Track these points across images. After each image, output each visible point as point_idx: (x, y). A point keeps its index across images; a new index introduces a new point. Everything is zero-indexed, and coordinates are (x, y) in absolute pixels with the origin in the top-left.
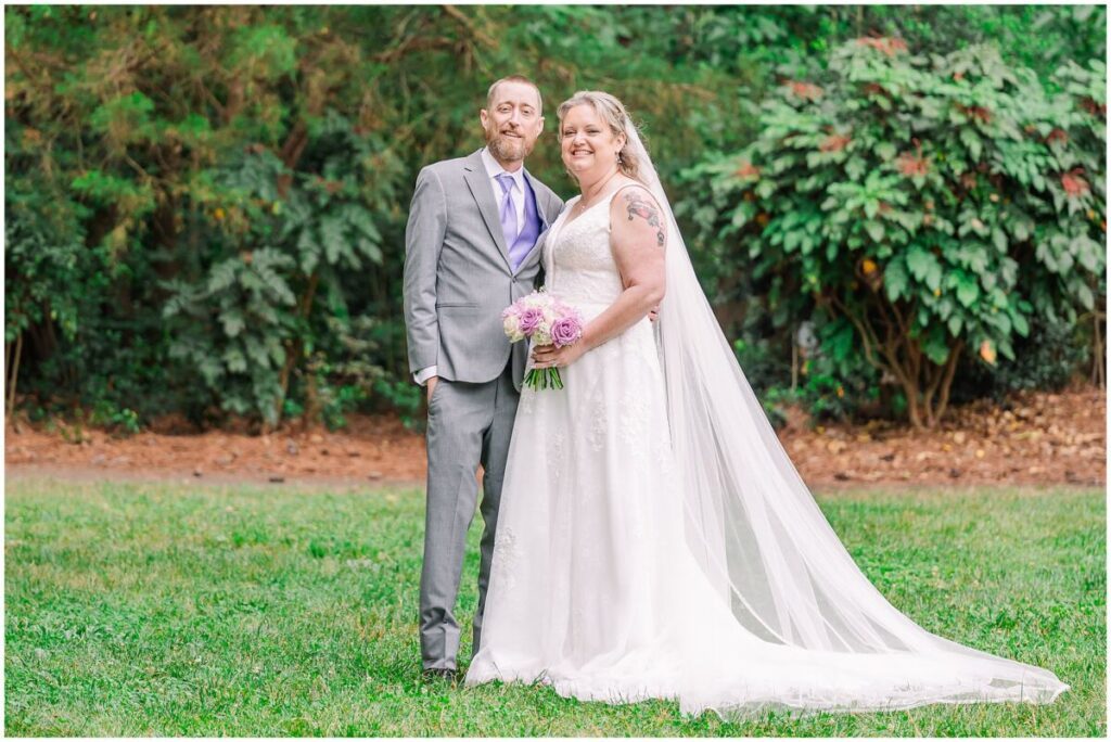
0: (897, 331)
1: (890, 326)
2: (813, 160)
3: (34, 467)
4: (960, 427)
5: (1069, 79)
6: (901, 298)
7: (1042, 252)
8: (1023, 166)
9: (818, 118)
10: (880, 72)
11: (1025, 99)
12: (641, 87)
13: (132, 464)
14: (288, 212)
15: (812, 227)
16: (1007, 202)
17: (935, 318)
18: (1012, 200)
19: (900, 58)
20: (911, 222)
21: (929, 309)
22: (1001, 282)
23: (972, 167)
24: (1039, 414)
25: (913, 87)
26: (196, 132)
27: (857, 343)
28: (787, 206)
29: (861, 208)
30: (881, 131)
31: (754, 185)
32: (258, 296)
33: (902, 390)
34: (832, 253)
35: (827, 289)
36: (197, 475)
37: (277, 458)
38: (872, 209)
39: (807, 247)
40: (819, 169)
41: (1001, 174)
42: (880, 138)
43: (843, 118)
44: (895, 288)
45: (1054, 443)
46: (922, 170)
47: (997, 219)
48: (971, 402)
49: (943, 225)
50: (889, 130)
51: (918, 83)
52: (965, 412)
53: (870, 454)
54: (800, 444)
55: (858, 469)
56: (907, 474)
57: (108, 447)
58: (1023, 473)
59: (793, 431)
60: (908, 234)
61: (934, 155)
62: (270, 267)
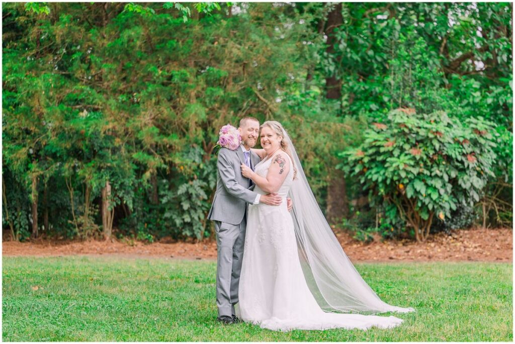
0: (411, 208)
1: (409, 206)
2: (382, 150)
3: (117, 254)
4: (433, 241)
5: (470, 123)
6: (412, 197)
7: (460, 182)
8: (455, 153)
9: (384, 136)
10: (405, 119)
11: (455, 129)
12: (326, 125)
13: (150, 253)
14: (205, 168)
15: (382, 173)
16: (448, 164)
17: (423, 204)
18: (450, 163)
19: (413, 116)
20: (415, 171)
21: (421, 201)
22: (446, 192)
23: (436, 152)
24: (461, 237)
25: (416, 125)
26: (174, 140)
27: (398, 212)
28: (373, 165)
29: (398, 166)
30: (405, 140)
31: (362, 158)
32: (194, 196)
33: (413, 228)
34: (388, 182)
35: (387, 194)
36: (172, 257)
37: (200, 251)
38: (401, 167)
39: (380, 179)
40: (384, 153)
41: (446, 155)
42: (405, 143)
43: (393, 135)
44: (410, 194)
45: (465, 247)
46: (419, 153)
47: (445, 170)
48: (438, 233)
49: (426, 172)
50: (408, 140)
51: (418, 123)
52: (435, 236)
53: (401, 250)
54: (378, 247)
55: (397, 255)
56: (413, 257)
57: (142, 247)
58: (453, 257)
59: (376, 243)
60: (414, 175)
61: (423, 148)
62: (199, 186)
